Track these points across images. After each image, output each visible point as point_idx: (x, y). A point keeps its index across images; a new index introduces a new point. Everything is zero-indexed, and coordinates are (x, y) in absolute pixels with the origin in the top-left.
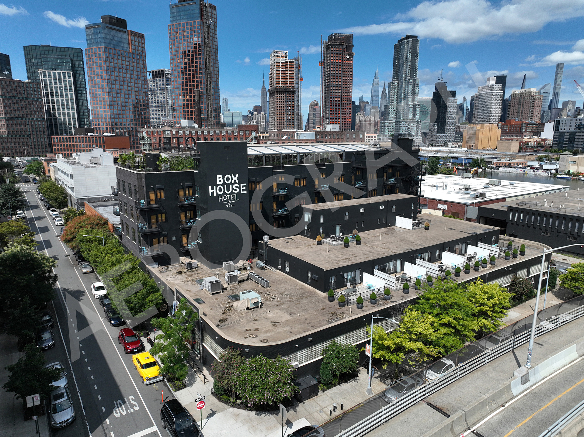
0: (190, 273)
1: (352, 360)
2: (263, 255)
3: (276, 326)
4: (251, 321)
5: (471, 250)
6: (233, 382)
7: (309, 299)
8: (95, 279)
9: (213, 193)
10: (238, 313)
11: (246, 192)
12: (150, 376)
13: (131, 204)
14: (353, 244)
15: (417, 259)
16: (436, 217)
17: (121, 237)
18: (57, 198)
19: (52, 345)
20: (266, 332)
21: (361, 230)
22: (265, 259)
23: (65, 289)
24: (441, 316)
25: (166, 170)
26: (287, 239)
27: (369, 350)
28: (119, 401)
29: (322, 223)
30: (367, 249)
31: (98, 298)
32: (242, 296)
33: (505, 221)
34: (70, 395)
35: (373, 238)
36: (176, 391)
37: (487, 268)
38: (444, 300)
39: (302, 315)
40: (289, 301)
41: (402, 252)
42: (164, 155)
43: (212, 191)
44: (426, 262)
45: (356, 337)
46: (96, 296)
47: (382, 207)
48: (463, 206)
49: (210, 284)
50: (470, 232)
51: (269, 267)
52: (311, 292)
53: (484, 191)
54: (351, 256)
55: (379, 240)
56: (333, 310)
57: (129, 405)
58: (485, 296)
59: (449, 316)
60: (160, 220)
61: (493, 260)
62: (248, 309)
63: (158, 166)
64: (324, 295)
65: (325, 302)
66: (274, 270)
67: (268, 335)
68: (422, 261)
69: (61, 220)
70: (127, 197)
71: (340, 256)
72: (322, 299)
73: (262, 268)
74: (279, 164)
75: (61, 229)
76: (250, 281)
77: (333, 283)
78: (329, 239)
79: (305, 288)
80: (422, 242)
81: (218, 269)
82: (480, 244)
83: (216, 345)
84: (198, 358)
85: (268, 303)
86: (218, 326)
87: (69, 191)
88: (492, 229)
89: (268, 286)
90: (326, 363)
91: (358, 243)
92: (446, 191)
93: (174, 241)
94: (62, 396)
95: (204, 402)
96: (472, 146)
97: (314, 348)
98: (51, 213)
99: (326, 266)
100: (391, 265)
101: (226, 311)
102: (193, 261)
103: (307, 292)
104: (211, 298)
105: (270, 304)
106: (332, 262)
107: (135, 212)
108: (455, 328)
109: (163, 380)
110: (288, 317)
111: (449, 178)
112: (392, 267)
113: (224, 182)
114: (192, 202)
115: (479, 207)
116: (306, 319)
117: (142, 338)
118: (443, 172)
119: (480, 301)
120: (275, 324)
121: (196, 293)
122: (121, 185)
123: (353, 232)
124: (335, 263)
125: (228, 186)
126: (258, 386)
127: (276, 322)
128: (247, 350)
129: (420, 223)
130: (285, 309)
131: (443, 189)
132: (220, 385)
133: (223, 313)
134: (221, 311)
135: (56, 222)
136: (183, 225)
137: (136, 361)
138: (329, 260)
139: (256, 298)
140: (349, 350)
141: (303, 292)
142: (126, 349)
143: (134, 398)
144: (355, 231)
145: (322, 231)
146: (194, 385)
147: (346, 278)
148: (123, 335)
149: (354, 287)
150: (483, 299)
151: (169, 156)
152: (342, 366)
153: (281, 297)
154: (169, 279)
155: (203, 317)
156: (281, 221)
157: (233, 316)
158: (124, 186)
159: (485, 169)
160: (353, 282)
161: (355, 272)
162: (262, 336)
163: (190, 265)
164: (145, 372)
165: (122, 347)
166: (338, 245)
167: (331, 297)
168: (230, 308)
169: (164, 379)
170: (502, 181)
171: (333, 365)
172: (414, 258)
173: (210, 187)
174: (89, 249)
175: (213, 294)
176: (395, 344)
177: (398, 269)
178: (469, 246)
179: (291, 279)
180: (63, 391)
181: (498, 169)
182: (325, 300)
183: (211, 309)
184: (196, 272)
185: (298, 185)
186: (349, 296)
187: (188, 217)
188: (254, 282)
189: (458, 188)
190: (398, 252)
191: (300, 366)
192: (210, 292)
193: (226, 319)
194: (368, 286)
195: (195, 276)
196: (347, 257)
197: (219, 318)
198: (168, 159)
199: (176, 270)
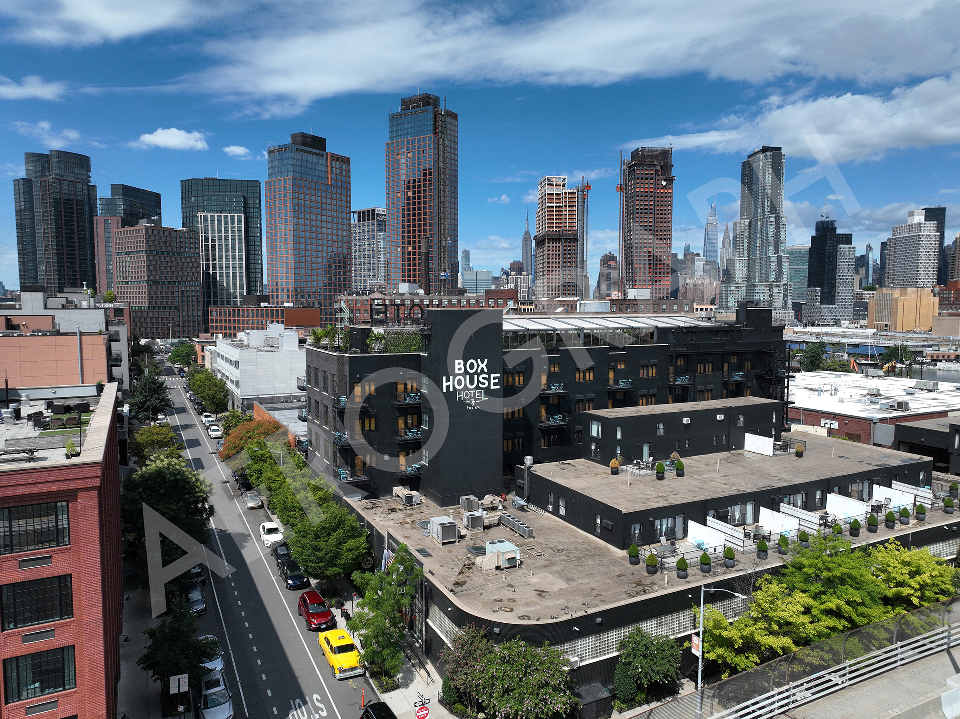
0: (408, 512)
1: (669, 662)
2: (523, 489)
3: (544, 597)
4: (503, 588)
5: (880, 493)
6: (473, 680)
7: (598, 559)
8: (265, 519)
9: (448, 387)
10: (483, 574)
11: (498, 387)
12: (346, 666)
13: (326, 403)
14: (671, 474)
15: (782, 504)
16: (816, 437)
17: (307, 455)
18: (214, 398)
19: (202, 611)
20: (528, 605)
21: (685, 454)
22: (526, 494)
23: (221, 531)
24: (823, 597)
25: (380, 353)
26: (563, 464)
27: (698, 645)
28: (298, 701)
29: (619, 440)
30: (696, 483)
31: (269, 546)
32: (489, 547)
33: (947, 450)
34: (228, 684)
35: (706, 468)
36: (383, 693)
37: (909, 526)
38: (829, 570)
39: (586, 583)
40: (565, 561)
41: (755, 490)
42: (377, 330)
43: (448, 384)
44: (798, 509)
45: (675, 625)
46: (266, 543)
47: (721, 417)
48: (869, 422)
49: (440, 528)
50: (878, 464)
51: (532, 507)
52: (601, 549)
53: (907, 399)
54: (668, 494)
55: (715, 471)
56: (637, 579)
57: (312, 709)
58: (906, 570)
59: (838, 598)
60: (367, 428)
61: (920, 512)
62: (498, 568)
63: (368, 346)
64: (623, 553)
65: (623, 565)
66: (541, 512)
67: (531, 609)
68: (791, 507)
69: (218, 431)
70: (320, 394)
71: (650, 493)
72: (619, 560)
73: (522, 509)
74: (552, 346)
75: (219, 443)
76: (502, 527)
77: (637, 535)
78: (631, 466)
79: (590, 543)
80: (791, 477)
81: (453, 507)
82: (896, 484)
83: (447, 622)
84: (418, 645)
85: (532, 561)
86: (452, 591)
87: (231, 386)
88: (919, 460)
89: (531, 536)
90: (625, 664)
91: (681, 473)
92: (836, 398)
93: (387, 461)
94: (216, 684)
95: (428, 710)
96: (887, 326)
97: (605, 637)
98: (204, 419)
99: (626, 508)
100: (736, 512)
101: (464, 571)
102: (415, 493)
103: (594, 549)
104: (440, 549)
105: (533, 564)
106: (635, 501)
107: (331, 415)
108: (850, 620)
109: (364, 675)
110: (564, 585)
111: (843, 377)
112: (737, 516)
113: (466, 372)
114: (416, 402)
115: (896, 426)
116: (593, 590)
117: (333, 610)
118: (832, 368)
119: (896, 579)
120: (541, 593)
121: (419, 542)
122: (313, 375)
123: (672, 456)
124: (642, 502)
125: (472, 377)
126: (513, 690)
127: (544, 592)
128: (497, 630)
129: (787, 446)
130: (558, 572)
131: (831, 395)
132: (452, 685)
133: (460, 574)
134: (457, 570)
135: (211, 433)
136: (401, 436)
137: (325, 642)
138: (631, 498)
139: (512, 552)
140: (664, 646)
141: (589, 548)
142: (310, 623)
143: (320, 699)
144: (675, 455)
145: (619, 452)
146: (411, 686)
147: (659, 528)
148: (305, 601)
149: (673, 544)
150: (902, 574)
151: (385, 332)
152: (652, 670)
153: (552, 554)
154: (377, 519)
155: (429, 576)
156: (552, 437)
157: (475, 579)
158: (317, 376)
159: (910, 365)
160: (672, 536)
161: (675, 518)
162: (521, 611)
163: (409, 499)
164: (337, 660)
165: (303, 620)
166: (647, 475)
167: (633, 557)
168: (470, 566)
169: (365, 673)
170: (940, 383)
171: (637, 668)
172: (777, 501)
173: (445, 378)
174: (261, 471)
175: (444, 544)
176: (742, 638)
177: (750, 519)
178: (876, 487)
179: (568, 527)
180: (219, 676)
181: (937, 365)
182: (624, 563)
183: (442, 566)
184: (418, 511)
185: (582, 380)
186: (664, 557)
187: (410, 425)
188: (509, 529)
189: (859, 394)
190: (749, 491)
191: (582, 664)
192: (439, 541)
193: (465, 583)
194: (696, 544)
195: (417, 517)
196: (661, 495)
197: (454, 579)
198: (383, 336)
199: (387, 507)
